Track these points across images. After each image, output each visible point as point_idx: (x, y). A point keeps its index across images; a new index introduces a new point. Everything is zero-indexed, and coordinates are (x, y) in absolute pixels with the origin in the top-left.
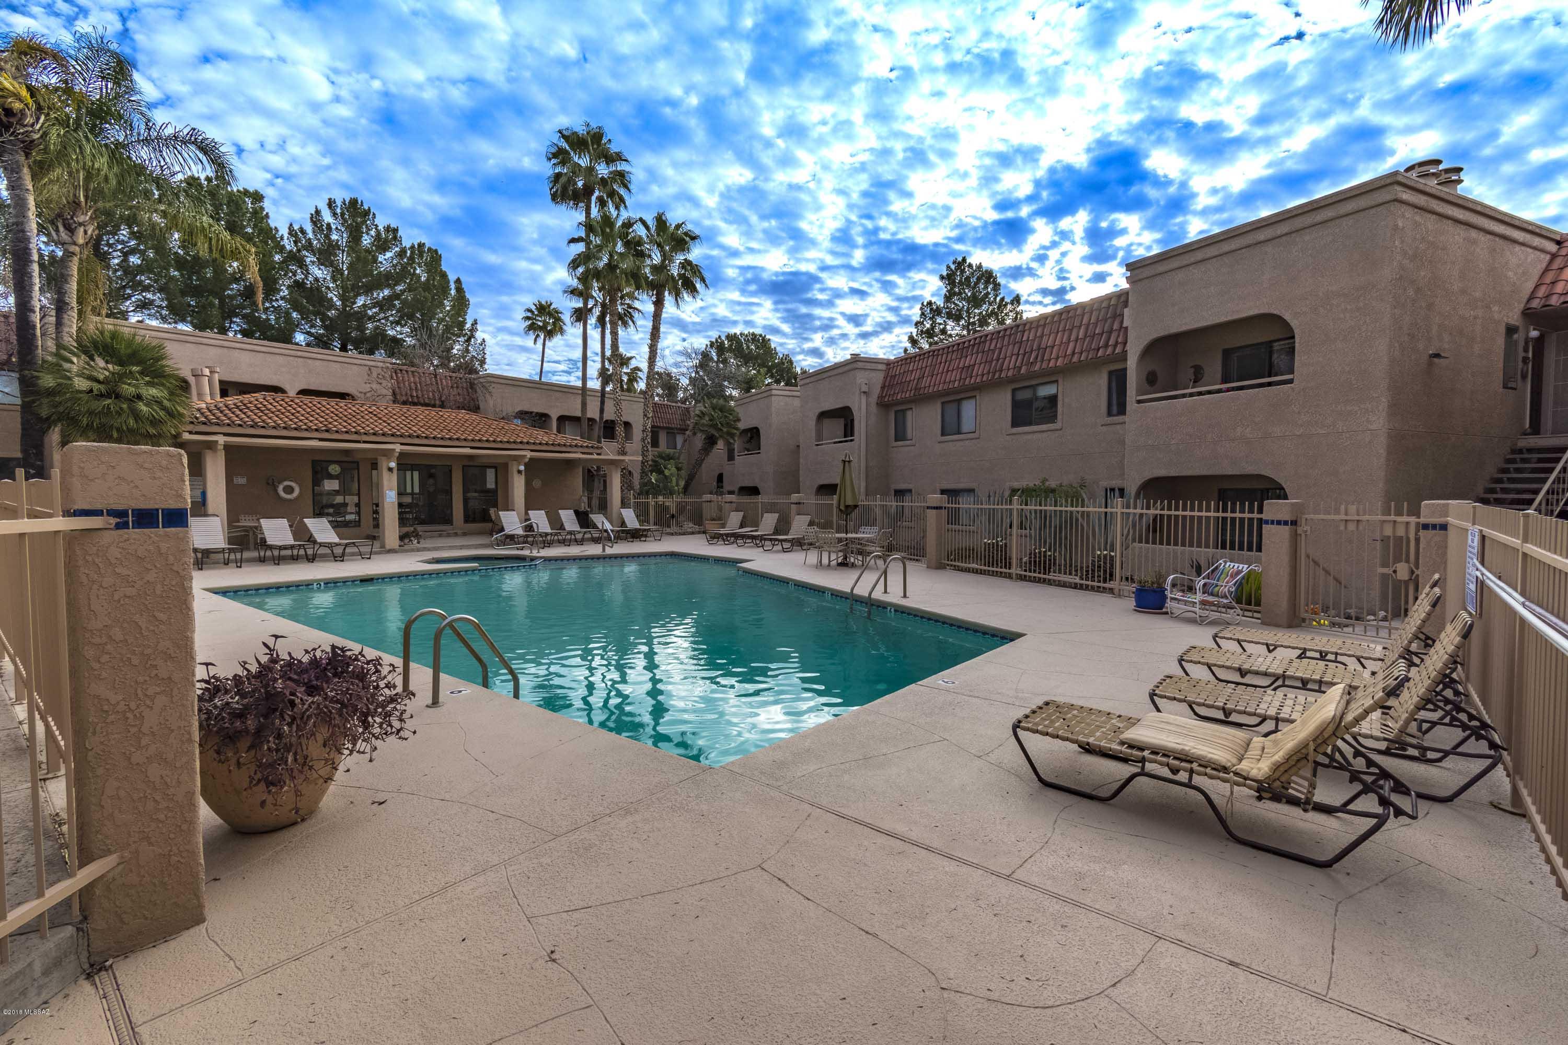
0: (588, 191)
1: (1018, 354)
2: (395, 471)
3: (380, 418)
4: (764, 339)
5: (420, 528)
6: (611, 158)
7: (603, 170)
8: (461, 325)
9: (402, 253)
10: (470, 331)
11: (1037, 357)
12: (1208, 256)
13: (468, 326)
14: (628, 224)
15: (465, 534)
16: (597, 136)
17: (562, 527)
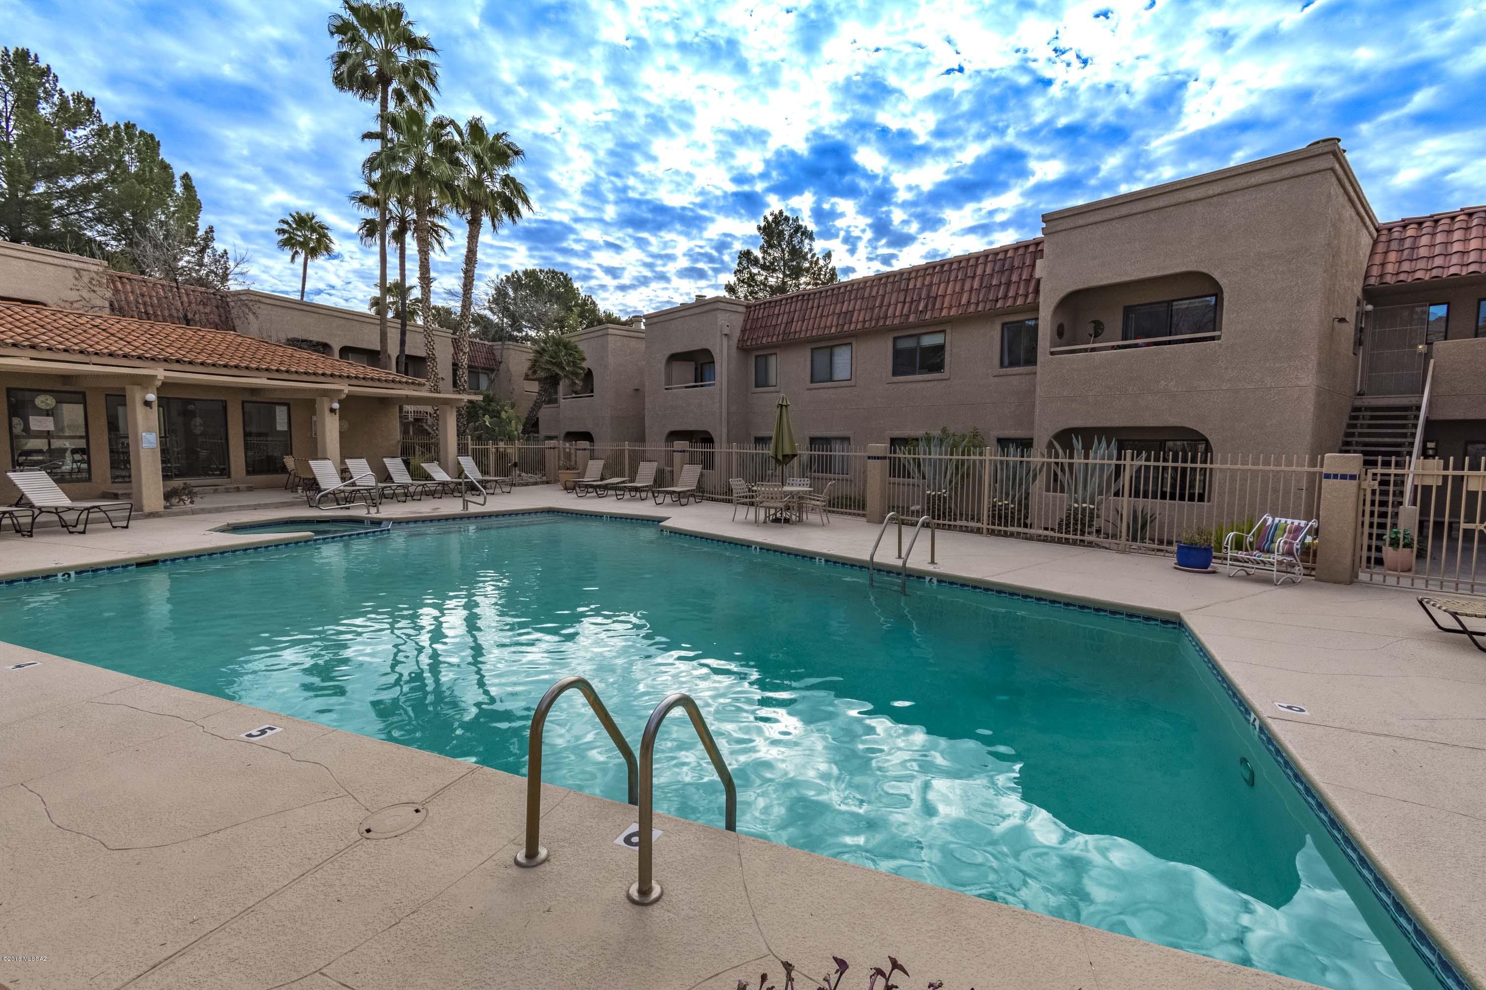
0: (384, 79)
1: (904, 302)
2: (155, 406)
3: (113, 335)
4: (565, 277)
5: (192, 481)
6: (414, 44)
7: (403, 56)
8: (193, 231)
9: (102, 132)
10: (204, 239)
11: (926, 306)
12: (1134, 211)
13: (201, 233)
14: (440, 125)
15: (250, 489)
16: (397, 14)
17: (389, 478)
